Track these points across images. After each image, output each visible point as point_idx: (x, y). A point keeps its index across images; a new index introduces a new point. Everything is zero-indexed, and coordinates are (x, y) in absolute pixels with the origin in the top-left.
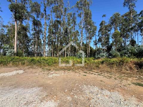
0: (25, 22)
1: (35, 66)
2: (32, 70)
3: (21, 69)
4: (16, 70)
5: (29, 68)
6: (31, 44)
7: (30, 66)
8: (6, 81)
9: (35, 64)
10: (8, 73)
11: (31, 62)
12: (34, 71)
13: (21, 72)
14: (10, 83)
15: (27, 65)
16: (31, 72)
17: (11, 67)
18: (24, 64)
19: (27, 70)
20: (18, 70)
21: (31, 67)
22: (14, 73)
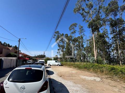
0: (102, 29)
1: (115, 78)
2: (111, 81)
3: (98, 77)
4: (95, 76)
5: (107, 78)
6: (113, 50)
7: (109, 76)
8: (85, 83)
9: (116, 74)
10: (88, 77)
11: (111, 71)
12: (113, 83)
13: (98, 79)
14: (87, 86)
15: (106, 74)
16: (109, 84)
17: (91, 72)
18: (103, 72)
19: (104, 80)
20: (96, 77)
21: (110, 78)
22: (92, 78)
